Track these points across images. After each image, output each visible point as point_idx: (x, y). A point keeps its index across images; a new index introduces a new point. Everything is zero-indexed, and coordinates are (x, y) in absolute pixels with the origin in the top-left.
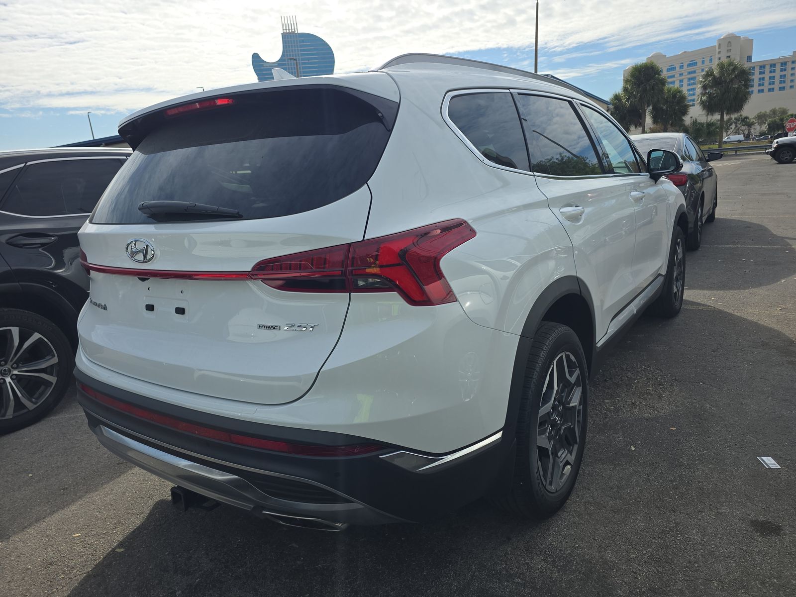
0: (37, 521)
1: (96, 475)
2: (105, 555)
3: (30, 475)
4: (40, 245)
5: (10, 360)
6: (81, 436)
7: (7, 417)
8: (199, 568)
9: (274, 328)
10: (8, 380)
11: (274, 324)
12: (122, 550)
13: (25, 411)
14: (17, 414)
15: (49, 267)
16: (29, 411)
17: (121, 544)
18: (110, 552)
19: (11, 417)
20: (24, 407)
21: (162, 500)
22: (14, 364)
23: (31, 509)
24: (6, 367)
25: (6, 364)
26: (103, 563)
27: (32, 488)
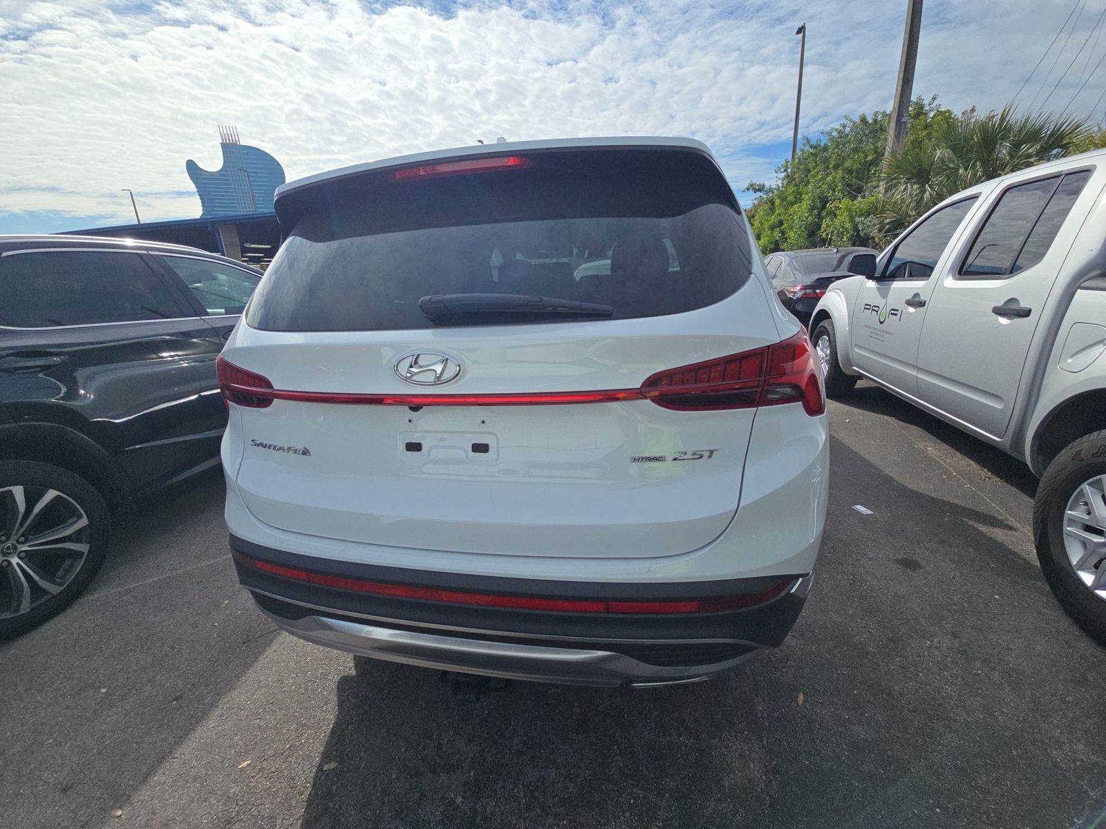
0: (161, 759)
1: (218, 666)
2: (311, 780)
3: (104, 690)
4: (39, 369)
5: (14, 532)
6: (155, 616)
7: (22, 612)
8: (461, 755)
9: (657, 459)
10: (15, 560)
11: (658, 455)
12: (333, 765)
13: (49, 597)
14: (38, 603)
15: (59, 397)
16: (54, 597)
17: (326, 757)
18: (317, 773)
19: (28, 610)
20: (45, 592)
21: (344, 677)
22: (20, 537)
23: (138, 743)
24: (9, 544)
25: (8, 538)
26: (316, 794)
27: (119, 709)
